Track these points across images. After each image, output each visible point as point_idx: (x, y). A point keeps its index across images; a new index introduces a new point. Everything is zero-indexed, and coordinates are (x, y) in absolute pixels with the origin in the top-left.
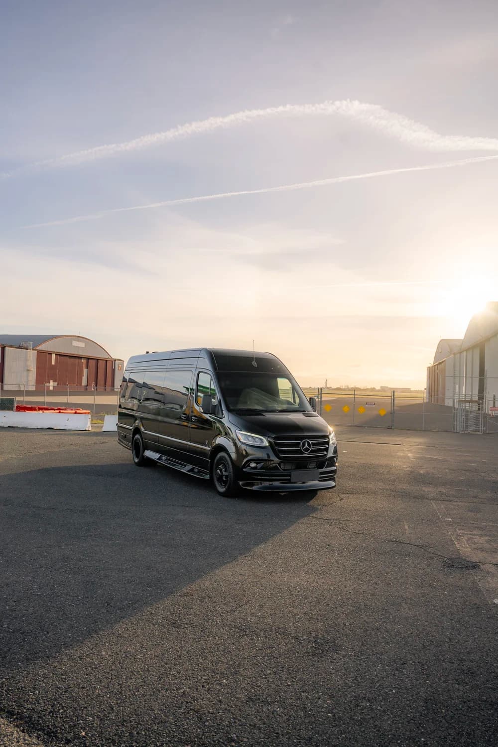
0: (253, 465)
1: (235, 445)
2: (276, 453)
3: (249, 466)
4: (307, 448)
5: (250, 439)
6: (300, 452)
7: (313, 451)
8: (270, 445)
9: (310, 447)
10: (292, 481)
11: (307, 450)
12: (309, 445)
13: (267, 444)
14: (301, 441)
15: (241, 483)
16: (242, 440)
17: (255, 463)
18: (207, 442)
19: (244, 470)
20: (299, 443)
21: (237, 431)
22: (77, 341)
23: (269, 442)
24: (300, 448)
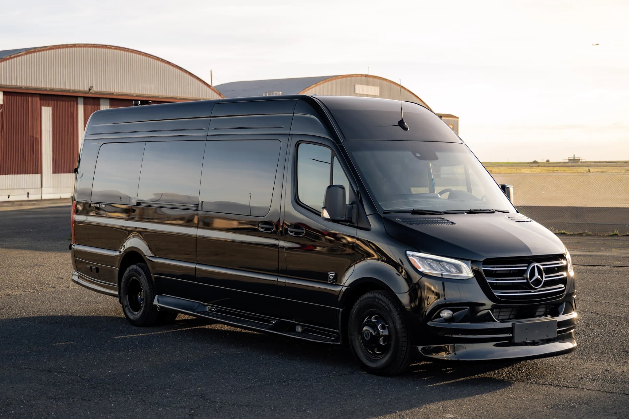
0: (446, 314)
1: (408, 279)
2: (487, 290)
3: (438, 316)
4: (537, 279)
5: (435, 265)
6: (526, 286)
7: (547, 284)
8: (475, 276)
9: (542, 277)
10: (516, 340)
11: (538, 282)
12: (540, 273)
13: (471, 275)
14: (528, 267)
15: (420, 348)
16: (422, 269)
17: (451, 310)
18: (331, 275)
19: (429, 323)
20: (525, 271)
21: (408, 252)
22: (363, 84)
23: (474, 271)
24: (527, 279)
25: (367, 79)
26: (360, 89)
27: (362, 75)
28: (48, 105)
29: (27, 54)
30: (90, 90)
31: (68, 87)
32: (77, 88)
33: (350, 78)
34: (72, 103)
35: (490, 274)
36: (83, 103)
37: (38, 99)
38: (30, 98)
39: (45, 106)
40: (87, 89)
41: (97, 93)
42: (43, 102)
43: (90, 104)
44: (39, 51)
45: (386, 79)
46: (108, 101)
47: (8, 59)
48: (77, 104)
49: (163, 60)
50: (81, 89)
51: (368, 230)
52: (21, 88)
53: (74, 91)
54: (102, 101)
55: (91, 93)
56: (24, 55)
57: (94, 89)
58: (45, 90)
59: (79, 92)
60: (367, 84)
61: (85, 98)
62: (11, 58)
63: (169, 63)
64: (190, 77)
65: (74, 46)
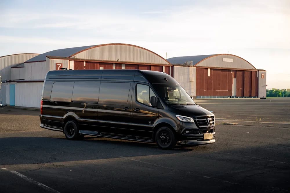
2: (197, 125)
3: (185, 132)
5: (184, 119)
6: (206, 124)
7: (211, 124)
8: (194, 122)
12: (209, 121)
16: (180, 120)
18: (150, 122)
19: (183, 134)
20: (206, 120)
21: (176, 115)
22: (226, 58)
23: (194, 120)
24: (206, 122)
25: (228, 56)
26: (225, 60)
27: (226, 54)
28: (102, 67)
29: (94, 47)
30: (118, 61)
31: (109, 60)
32: (113, 60)
33: (221, 55)
34: (111, 66)
35: (198, 121)
36: (115, 65)
37: (98, 64)
38: (95, 64)
39: (101, 67)
40: (117, 60)
41: (120, 62)
42: (101, 65)
43: (118, 66)
44: (99, 46)
45: (236, 56)
46: (125, 65)
47: (87, 49)
48: (113, 66)
49: (146, 49)
50: (115, 60)
51: (163, 109)
52: (92, 60)
53: (112, 61)
54: (122, 65)
55: (118, 62)
56: (93, 48)
57: (120, 60)
58: (101, 61)
59: (114, 61)
60: (228, 58)
61: (116, 64)
62: (89, 49)
63: (148, 50)
64: (157, 56)
65: (112, 44)
